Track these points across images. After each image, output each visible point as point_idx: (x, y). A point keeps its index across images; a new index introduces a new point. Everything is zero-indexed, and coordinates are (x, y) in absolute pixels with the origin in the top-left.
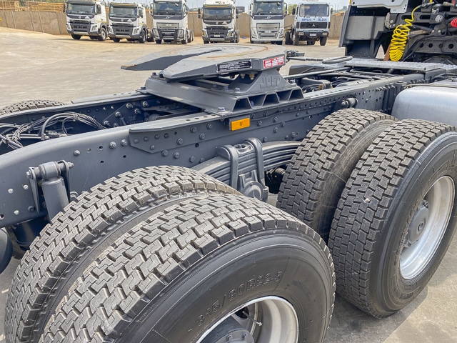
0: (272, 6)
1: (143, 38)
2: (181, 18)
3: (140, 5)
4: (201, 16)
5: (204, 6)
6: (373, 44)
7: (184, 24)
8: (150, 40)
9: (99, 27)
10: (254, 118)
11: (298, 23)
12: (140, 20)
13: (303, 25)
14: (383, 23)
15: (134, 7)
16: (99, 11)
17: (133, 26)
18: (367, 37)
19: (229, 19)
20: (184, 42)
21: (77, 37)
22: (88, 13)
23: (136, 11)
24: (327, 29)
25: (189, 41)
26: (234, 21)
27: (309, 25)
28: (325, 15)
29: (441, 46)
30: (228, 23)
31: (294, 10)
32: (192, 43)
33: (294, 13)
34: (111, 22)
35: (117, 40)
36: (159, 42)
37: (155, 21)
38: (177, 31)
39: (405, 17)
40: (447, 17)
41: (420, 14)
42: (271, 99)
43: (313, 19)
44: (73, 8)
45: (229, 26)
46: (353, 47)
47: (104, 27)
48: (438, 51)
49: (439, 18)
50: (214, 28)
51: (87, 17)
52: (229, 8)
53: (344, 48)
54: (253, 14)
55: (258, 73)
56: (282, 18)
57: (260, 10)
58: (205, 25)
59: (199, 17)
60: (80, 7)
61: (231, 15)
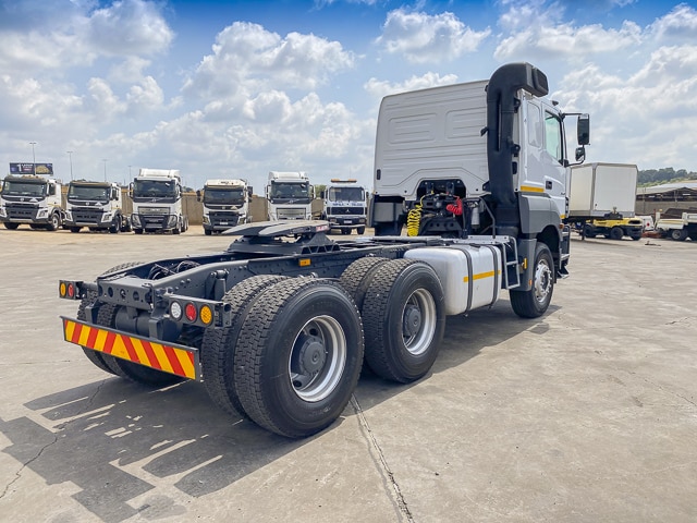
0: (294, 188)
1: (118, 226)
2: (173, 201)
3: (114, 185)
4: (202, 198)
5: (205, 187)
6: (396, 225)
7: (176, 209)
8: (126, 229)
9: (50, 212)
10: (315, 260)
11: (328, 208)
12: (114, 202)
13: (335, 211)
14: (402, 208)
15: (107, 188)
16: (52, 191)
17: (102, 211)
18: (391, 219)
19: (241, 204)
20: (176, 232)
21: (12, 226)
22: (35, 195)
23: (108, 192)
24: (364, 216)
25: (183, 231)
26: (246, 205)
27: (342, 211)
28: (361, 200)
29: (445, 225)
30: (239, 208)
31: (322, 193)
32: (186, 233)
33: (323, 197)
34: (69, 206)
35: (76, 230)
36: (139, 231)
37: (136, 206)
38: (167, 217)
39: (416, 204)
40: (445, 204)
41: (426, 202)
42: (322, 249)
43: (346, 204)
44: (11, 187)
45: (240, 211)
46: (381, 228)
47: (57, 212)
48: (444, 229)
49: (438, 205)
50: (219, 213)
51: (34, 199)
52: (240, 189)
53: (373, 229)
54: (272, 198)
55: (313, 234)
56: (308, 202)
57: (279, 192)
58: (206, 211)
59: (199, 200)
60: (24, 186)
61: (243, 198)
